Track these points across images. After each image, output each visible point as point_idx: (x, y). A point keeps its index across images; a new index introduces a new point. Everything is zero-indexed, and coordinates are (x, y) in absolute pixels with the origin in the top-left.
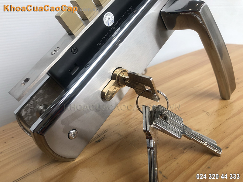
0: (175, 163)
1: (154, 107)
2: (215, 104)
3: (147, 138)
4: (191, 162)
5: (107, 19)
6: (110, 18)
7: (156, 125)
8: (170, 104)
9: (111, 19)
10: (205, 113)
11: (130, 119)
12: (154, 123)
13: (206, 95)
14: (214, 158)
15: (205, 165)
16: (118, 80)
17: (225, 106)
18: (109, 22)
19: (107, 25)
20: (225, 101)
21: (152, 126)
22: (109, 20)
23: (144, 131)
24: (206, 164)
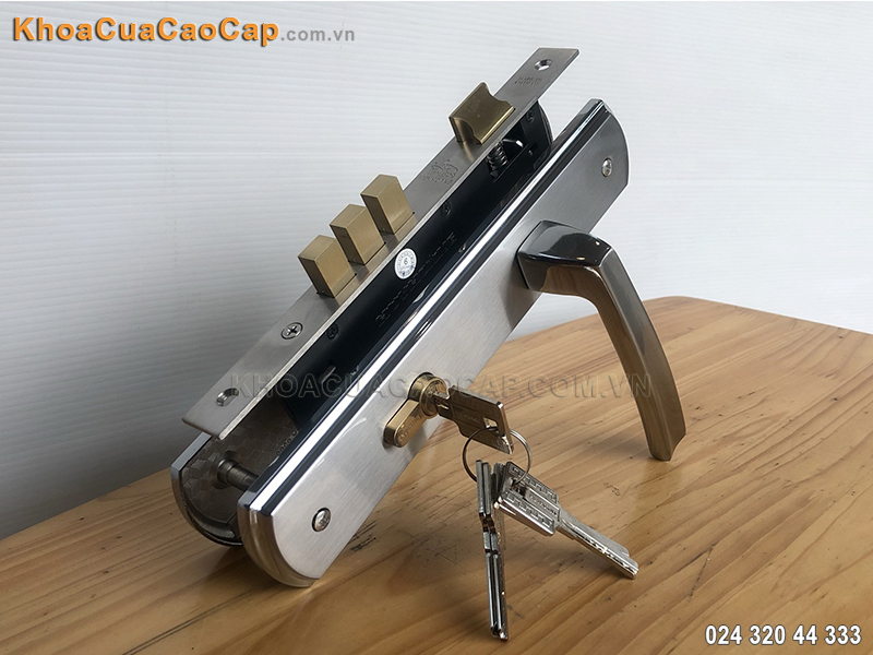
0: (540, 590)
1: (497, 466)
2: (637, 470)
3: (485, 530)
4: (574, 590)
5: (403, 264)
6: (409, 260)
7: (504, 504)
8: (533, 459)
9: (409, 264)
10: (610, 490)
11: (428, 499)
12: (500, 499)
13: (615, 446)
14: (623, 582)
15: (600, 595)
16: (423, 401)
17: (659, 476)
18: (406, 270)
19: (400, 276)
20: (661, 463)
21: (496, 505)
22: (406, 264)
23: (481, 514)
24: (604, 593)
